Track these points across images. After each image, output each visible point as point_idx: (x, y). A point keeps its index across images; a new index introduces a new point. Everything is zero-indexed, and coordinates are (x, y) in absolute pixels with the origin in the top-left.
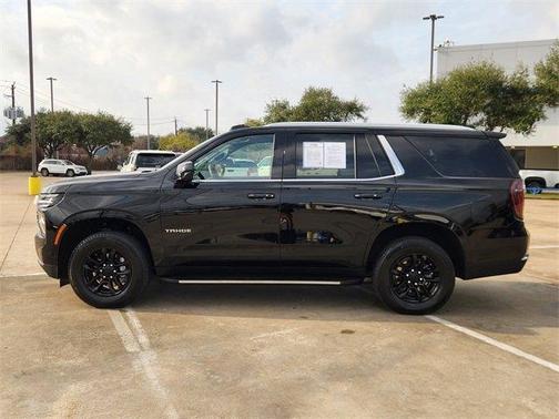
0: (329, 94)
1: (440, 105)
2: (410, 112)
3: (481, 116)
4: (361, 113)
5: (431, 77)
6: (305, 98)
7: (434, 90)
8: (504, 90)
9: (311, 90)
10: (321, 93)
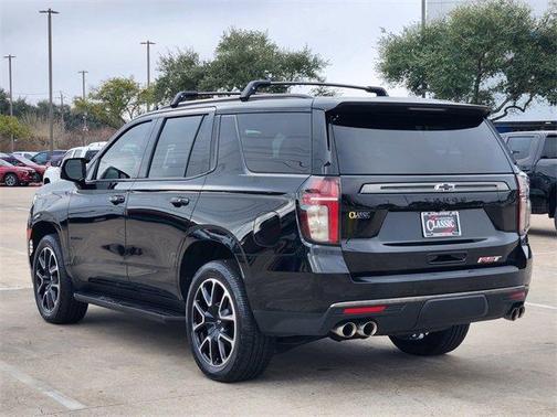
0: (263, 40)
1: (440, 62)
2: (393, 72)
3: (500, 78)
4: (316, 72)
5: (423, 18)
6: (223, 47)
7: (429, 38)
8: (531, 40)
9: (234, 34)
10: (250, 39)
